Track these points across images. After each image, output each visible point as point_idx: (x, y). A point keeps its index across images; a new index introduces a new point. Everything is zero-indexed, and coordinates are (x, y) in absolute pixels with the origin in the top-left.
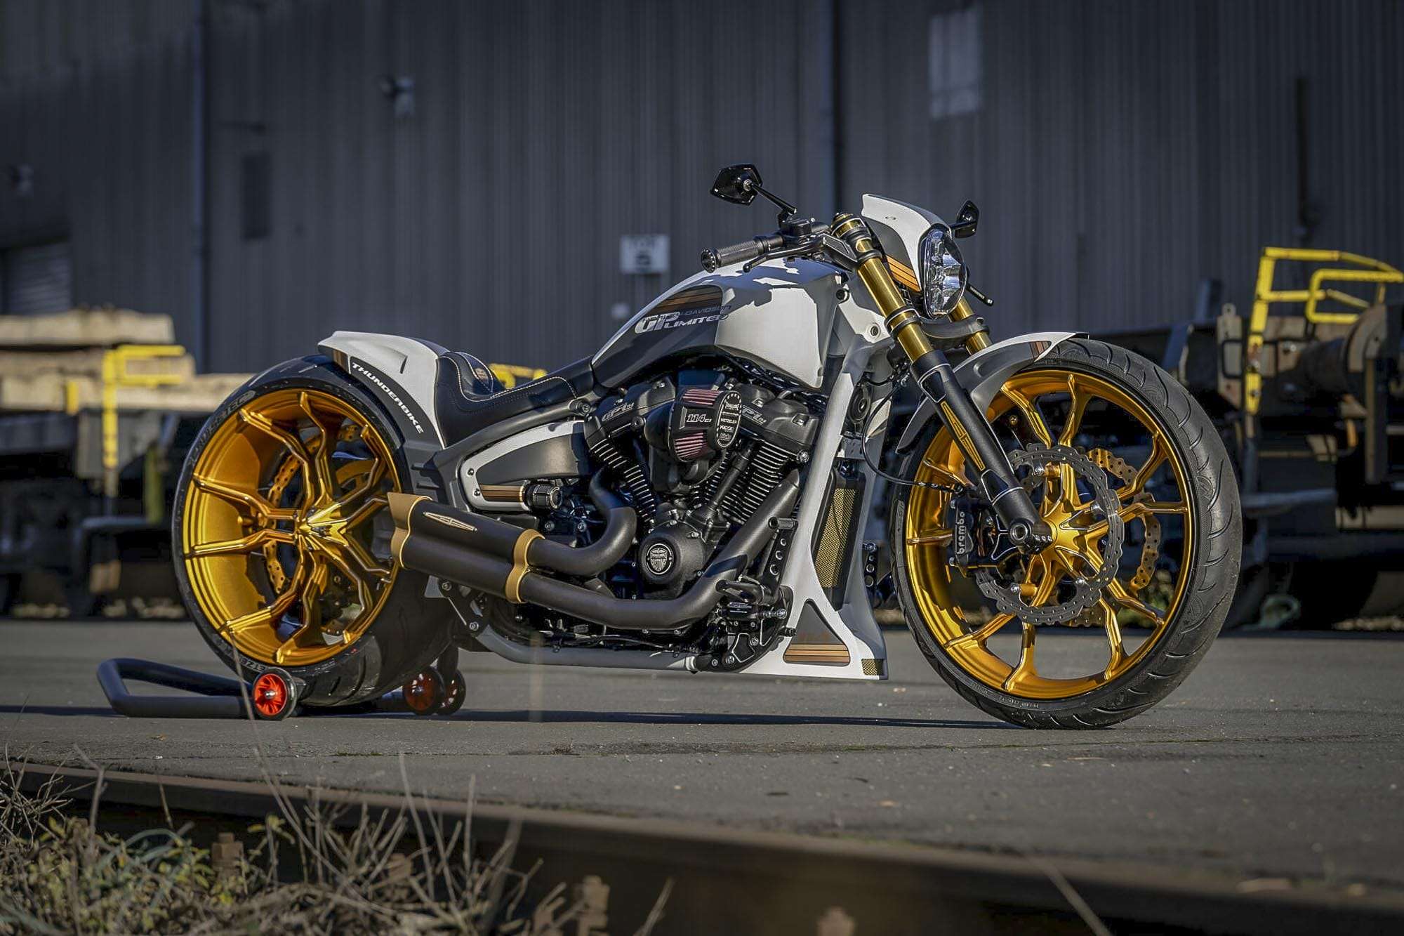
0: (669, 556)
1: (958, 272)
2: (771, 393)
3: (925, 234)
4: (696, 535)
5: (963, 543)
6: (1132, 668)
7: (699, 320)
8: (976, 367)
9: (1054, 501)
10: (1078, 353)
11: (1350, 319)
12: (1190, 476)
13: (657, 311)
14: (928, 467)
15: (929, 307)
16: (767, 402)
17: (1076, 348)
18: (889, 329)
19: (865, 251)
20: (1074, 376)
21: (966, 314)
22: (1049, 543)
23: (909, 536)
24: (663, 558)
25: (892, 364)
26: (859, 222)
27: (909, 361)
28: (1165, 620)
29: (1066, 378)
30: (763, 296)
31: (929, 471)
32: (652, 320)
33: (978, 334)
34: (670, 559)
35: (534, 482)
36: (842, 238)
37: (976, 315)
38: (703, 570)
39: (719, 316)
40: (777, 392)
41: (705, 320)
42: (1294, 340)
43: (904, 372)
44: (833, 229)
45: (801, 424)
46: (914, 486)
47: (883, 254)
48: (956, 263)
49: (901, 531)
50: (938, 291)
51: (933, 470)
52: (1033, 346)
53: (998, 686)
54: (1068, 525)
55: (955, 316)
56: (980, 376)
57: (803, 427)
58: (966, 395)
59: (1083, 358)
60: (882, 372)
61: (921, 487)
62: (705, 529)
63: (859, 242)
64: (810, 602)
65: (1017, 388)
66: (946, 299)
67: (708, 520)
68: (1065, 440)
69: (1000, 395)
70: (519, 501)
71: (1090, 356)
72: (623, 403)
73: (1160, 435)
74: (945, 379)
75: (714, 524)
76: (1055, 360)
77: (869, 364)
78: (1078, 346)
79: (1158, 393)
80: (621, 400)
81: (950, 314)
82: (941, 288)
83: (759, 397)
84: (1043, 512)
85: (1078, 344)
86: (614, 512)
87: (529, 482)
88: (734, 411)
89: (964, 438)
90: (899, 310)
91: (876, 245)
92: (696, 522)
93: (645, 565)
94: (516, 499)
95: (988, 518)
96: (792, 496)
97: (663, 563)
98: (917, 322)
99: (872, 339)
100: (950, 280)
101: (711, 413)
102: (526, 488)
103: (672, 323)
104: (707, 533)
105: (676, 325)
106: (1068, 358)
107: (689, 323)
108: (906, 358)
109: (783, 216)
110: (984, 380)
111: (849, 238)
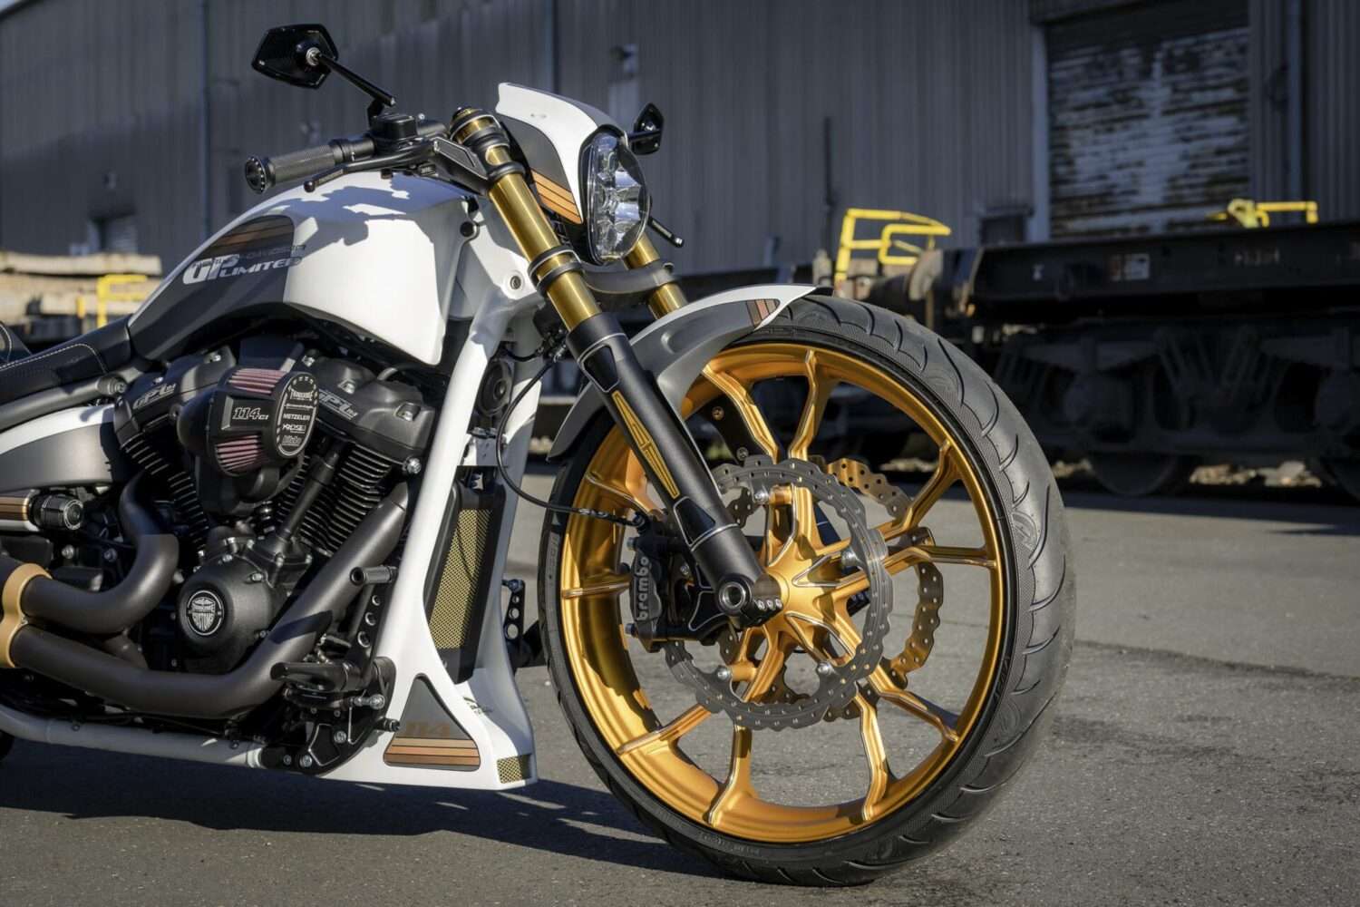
0: (217, 609)
1: (637, 196)
2: (368, 373)
3: (590, 139)
4: (259, 577)
5: (646, 603)
6: (907, 805)
7: (263, 266)
8: (665, 338)
9: (783, 541)
10: (820, 318)
11: (910, 261)
12: (1002, 513)
13: (211, 253)
14: (593, 486)
15: (594, 247)
16: (361, 386)
17: (816, 309)
18: (534, 279)
19: (499, 163)
20: (816, 353)
21: (648, 257)
22: (778, 610)
23: (565, 586)
24: (209, 612)
25: (541, 333)
26: (491, 120)
27: (565, 328)
28: (959, 735)
29: (802, 356)
30: (354, 231)
31: (594, 491)
32: (205, 265)
33: (666, 287)
34: (219, 613)
35: (45, 491)
36: (465, 144)
37: (661, 260)
38: (270, 627)
39: (289, 260)
40: (378, 370)
41: (271, 265)
42: (869, 276)
43: (559, 342)
44: (452, 131)
45: (408, 419)
46: (572, 514)
47: (528, 169)
48: (634, 184)
49: (554, 577)
50: (608, 224)
51: (601, 489)
52: (751, 307)
53: (698, 817)
54: (805, 579)
55: (633, 261)
56: (671, 351)
57: (411, 423)
58: (649, 380)
59: (830, 326)
60: (528, 341)
61: (582, 517)
62: (271, 568)
63: (492, 151)
64: (422, 678)
65: (727, 370)
66: (620, 236)
67: (277, 556)
68: (799, 448)
69: (702, 380)
70: (22, 519)
71: (839, 322)
72: (162, 383)
73: (951, 448)
74: (618, 356)
75: (286, 560)
76: (785, 328)
77: (509, 330)
78: (821, 308)
79: (950, 382)
80: (160, 379)
81: (627, 259)
82: (613, 219)
83: (348, 380)
84: (767, 559)
85: (818, 303)
86: (146, 539)
87: (38, 492)
88: (306, 402)
89: (647, 447)
90: (548, 253)
91: (515, 153)
92: (260, 558)
93: (184, 621)
94: (18, 517)
95: (682, 565)
96: (397, 523)
97: (209, 620)
98: (576, 270)
99: (511, 294)
100: (626, 210)
101: (268, 404)
102: (34, 500)
103: (230, 270)
104: (275, 575)
105: (235, 272)
106: (807, 325)
107: (251, 270)
108: (561, 324)
109: (376, 108)
110: (678, 357)
111: (476, 145)
